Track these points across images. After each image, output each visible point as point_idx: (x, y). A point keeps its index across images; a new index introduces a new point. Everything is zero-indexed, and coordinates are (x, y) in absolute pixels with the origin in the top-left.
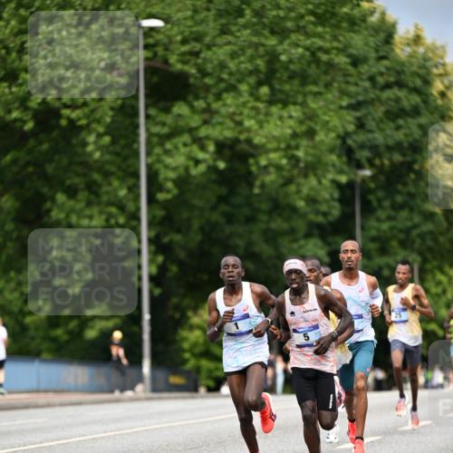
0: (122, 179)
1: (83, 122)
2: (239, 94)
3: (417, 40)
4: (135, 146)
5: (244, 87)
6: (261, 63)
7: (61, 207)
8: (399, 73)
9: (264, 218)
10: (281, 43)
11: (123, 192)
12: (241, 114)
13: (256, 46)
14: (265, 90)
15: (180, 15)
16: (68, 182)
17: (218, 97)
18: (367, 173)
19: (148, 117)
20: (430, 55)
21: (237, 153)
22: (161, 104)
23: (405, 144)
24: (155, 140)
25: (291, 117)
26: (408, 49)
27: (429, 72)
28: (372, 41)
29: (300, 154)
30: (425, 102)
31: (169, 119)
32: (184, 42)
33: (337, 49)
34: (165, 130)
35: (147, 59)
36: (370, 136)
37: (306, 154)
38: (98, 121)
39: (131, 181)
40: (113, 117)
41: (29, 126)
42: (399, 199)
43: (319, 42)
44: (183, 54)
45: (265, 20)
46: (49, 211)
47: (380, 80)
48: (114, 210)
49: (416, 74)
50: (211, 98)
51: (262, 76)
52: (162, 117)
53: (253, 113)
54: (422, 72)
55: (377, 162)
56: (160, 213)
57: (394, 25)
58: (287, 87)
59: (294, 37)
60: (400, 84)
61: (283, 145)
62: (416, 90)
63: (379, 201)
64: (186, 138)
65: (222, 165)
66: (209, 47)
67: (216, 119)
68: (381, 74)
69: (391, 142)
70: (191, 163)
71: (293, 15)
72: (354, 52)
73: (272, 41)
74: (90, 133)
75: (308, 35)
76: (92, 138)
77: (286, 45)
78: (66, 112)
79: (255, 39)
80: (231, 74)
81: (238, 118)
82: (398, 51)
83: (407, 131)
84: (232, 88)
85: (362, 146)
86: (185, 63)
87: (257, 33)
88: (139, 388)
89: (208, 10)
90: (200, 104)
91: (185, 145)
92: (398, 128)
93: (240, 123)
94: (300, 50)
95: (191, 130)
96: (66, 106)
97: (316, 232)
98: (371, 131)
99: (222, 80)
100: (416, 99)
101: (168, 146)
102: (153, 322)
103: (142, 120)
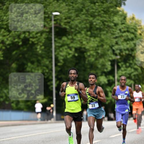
0: (47, 59)
1: (36, 42)
2: (82, 34)
3: (133, 18)
4: (51, 49)
5: (83, 32)
6: (88, 25)
7: (30, 67)
8: (128, 28)
9: (89, 70)
10: (94, 19)
11: (47, 63)
12: (82, 40)
13: (86, 20)
14: (89, 33)
15: (64, 11)
16: (32, 60)
17: (75, 35)
18: (119, 57)
19: (55, 41)
20: (137, 23)
21: (81, 51)
22: (59, 37)
23: (130, 49)
24: (57, 48)
25: (96, 41)
26: (131, 21)
27: (136, 28)
28: (120, 19)
29: (99, 51)
30: (136, 37)
31: (61, 41)
32: (66, 19)
33: (110, 21)
34: (60, 45)
35: (55, 24)
36: (119, 46)
37: (101, 52)
38: (40, 42)
39: (50, 60)
40: (45, 41)
41: (20, 43)
42: (128, 64)
43: (105, 19)
44: (65, 23)
45: (89, 13)
46: (26, 68)
47: (122, 30)
48: (45, 68)
49: (133, 28)
50: (73, 35)
51: (88, 29)
52: (59, 41)
53: (85, 40)
54: (135, 28)
55: (121, 54)
56: (59, 69)
57: (126, 14)
58: (95, 32)
59: (97, 17)
60: (128, 31)
61: (94, 49)
62: (133, 33)
63: (122, 65)
64: (66, 47)
65: (76, 55)
66: (73, 20)
67: (75, 41)
68: (123, 28)
69: (125, 48)
70: (67, 54)
71: (97, 11)
72: (115, 22)
73: (91, 19)
74: (38, 45)
75: (101, 17)
76: (39, 47)
77: (95, 20)
78: (31, 39)
79: (86, 18)
80: (79, 28)
81: (81, 41)
82: (128, 22)
83: (130, 45)
84: (79, 32)
85: (117, 49)
86: (66, 25)
87: (87, 16)
88: (52, 119)
89: (73, 10)
90: (70, 37)
91: (66, 49)
92: (127, 44)
93: (82, 43)
94: (99, 21)
95: (67, 45)
96: (31, 38)
97: (104, 74)
98: (120, 45)
99: (76, 30)
100: (132, 36)
101: (61, 49)
102: (56, 100)
103: (53, 42)
